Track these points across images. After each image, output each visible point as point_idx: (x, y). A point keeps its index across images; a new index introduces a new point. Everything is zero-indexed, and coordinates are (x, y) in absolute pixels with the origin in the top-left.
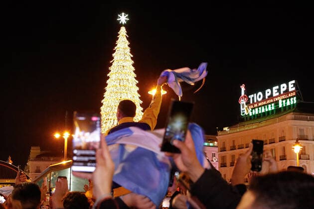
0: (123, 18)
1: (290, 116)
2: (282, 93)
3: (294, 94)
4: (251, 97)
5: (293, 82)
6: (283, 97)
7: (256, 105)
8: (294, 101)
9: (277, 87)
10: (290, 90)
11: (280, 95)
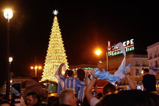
0: (56, 12)
1: (132, 55)
2: (127, 45)
3: (133, 45)
4: (113, 47)
5: (133, 40)
6: (128, 47)
7: (115, 51)
8: (133, 48)
9: (125, 42)
10: (131, 43)
11: (127, 46)
